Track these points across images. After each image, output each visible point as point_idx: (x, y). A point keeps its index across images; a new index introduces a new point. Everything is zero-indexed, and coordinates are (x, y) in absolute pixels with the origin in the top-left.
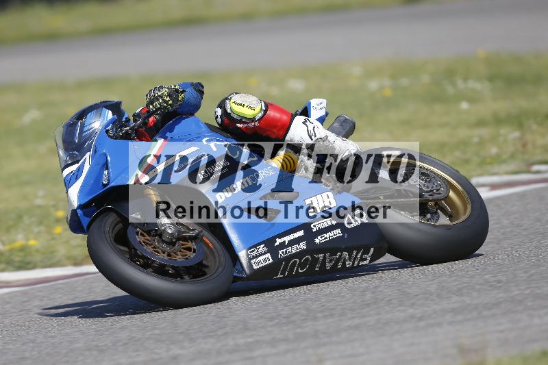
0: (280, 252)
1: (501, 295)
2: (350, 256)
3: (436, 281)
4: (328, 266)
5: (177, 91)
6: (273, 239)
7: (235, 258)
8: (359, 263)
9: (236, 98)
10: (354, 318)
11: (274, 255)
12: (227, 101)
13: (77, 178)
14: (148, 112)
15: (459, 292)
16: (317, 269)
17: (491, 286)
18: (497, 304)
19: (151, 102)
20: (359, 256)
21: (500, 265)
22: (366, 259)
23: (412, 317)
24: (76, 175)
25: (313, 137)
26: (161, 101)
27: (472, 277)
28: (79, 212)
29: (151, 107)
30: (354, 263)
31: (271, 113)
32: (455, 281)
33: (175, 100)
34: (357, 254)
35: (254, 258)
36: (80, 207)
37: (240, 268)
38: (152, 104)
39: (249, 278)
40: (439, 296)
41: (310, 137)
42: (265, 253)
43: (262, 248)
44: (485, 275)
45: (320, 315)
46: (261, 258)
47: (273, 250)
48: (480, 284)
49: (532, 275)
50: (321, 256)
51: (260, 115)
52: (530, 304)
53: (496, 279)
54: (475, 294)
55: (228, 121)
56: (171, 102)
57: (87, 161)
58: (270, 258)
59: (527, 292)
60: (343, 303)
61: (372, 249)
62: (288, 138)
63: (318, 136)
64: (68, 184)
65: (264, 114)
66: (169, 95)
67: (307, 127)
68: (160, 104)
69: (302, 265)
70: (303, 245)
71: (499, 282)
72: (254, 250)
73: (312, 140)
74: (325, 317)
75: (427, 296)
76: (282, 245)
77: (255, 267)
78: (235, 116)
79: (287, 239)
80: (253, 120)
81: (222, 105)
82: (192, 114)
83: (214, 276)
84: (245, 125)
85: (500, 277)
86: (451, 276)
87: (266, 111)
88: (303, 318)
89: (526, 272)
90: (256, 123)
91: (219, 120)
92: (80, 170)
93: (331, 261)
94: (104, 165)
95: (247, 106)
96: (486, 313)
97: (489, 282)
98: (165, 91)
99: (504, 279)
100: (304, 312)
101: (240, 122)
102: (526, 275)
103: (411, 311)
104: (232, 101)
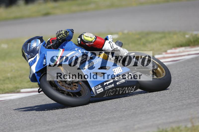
0: (106, 87)
1: (81, 121)
2: (128, 89)
3: (57, 116)
4: (121, 92)
5: (67, 31)
6: (103, 83)
7: (91, 90)
8: (130, 91)
9: (85, 34)
10: (27, 130)
11: (104, 88)
12: (82, 36)
13: (34, 63)
14: (57, 39)
15: (65, 120)
16: (117, 93)
17: (77, 118)
18: (80, 124)
19: (58, 36)
20: (131, 89)
21: (80, 110)
22: (133, 90)
23: (48, 129)
24: (34, 62)
25: (113, 48)
26: (62, 35)
27: (70, 115)
28: (36, 74)
29: (58, 37)
30: (129, 91)
31: (98, 39)
32: (64, 116)
33: (66, 35)
34: (130, 88)
35: (97, 89)
36: (36, 72)
37: (92, 93)
38: (59, 36)
39: (96, 97)
40: (58, 122)
41: (112, 48)
42: (101, 88)
43: (100, 86)
44: (75, 114)
45: (14, 129)
46: (99, 90)
47: (103, 87)
48: (73, 117)
49: (92, 114)
50: (119, 89)
51: (94, 40)
52: (91, 124)
53: (79, 115)
54: (71, 121)
55: (83, 43)
56: (65, 36)
57: (38, 56)
58: (103, 90)
59: (90, 120)
60: (23, 125)
61: (135, 87)
62: (103, 48)
63: (114, 47)
64: (31, 65)
65: (95, 40)
66: (64, 33)
67: (111, 44)
68: (62, 37)
69: (112, 92)
70: (113, 85)
71: (80, 116)
72: (97, 87)
73: (112, 49)
74: (16, 130)
75: (54, 122)
76: (106, 85)
77: (98, 93)
78: (85, 41)
79: (108, 83)
80: (91, 42)
81: (80, 37)
82: (70, 40)
83: (85, 96)
84: (89, 44)
85: (80, 114)
86: (62, 114)
87: (96, 39)
88: (8, 130)
89: (90, 113)
90: (93, 43)
91: (79, 42)
92: (35, 60)
93: (121, 91)
94: (44, 58)
95: (89, 37)
96: (75, 128)
97: (76, 116)
98: (63, 32)
99: (82, 115)
100: (8, 128)
101: (87, 43)
102: (90, 114)
103: (48, 127)
104: (84, 35)
